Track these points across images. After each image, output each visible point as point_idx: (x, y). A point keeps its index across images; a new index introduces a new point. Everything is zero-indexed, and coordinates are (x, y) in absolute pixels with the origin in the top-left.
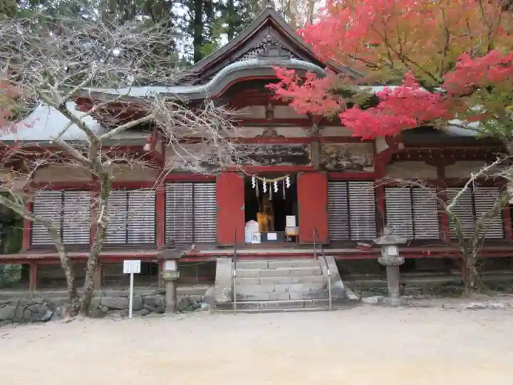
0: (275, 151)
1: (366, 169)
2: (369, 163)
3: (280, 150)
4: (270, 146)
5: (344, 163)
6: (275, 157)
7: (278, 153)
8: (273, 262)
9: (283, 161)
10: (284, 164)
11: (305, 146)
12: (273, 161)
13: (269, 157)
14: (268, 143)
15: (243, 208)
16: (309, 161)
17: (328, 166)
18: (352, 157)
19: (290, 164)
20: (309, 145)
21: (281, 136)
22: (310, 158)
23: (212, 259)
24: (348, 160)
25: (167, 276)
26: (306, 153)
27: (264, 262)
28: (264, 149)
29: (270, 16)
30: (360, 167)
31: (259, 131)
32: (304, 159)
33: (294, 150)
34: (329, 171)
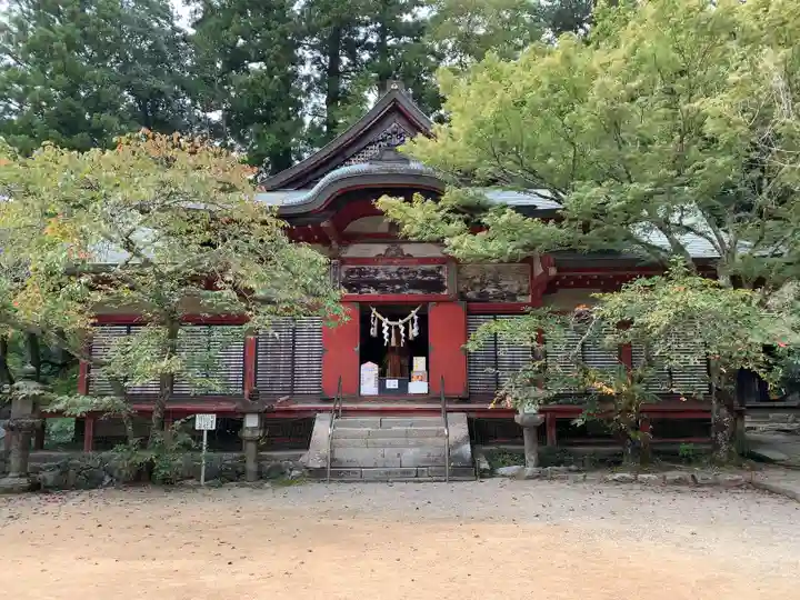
0: (399, 274)
1: (519, 299)
2: (524, 291)
3: (407, 274)
4: (393, 268)
5: (491, 290)
6: (401, 282)
7: (404, 277)
8: (388, 419)
9: (410, 288)
10: (411, 291)
11: (440, 268)
12: (398, 287)
13: (392, 282)
14: (391, 264)
15: (357, 349)
16: (444, 288)
17: (470, 294)
18: (502, 283)
19: (419, 293)
20: (445, 267)
21: (409, 255)
22: (446, 284)
23: (311, 415)
24: (498, 287)
25: (247, 434)
26: (440, 276)
27: (377, 419)
28: (386, 273)
29: (395, 100)
30: (512, 296)
31: (380, 249)
32: (437, 286)
33: (425, 273)
34: (469, 301)
